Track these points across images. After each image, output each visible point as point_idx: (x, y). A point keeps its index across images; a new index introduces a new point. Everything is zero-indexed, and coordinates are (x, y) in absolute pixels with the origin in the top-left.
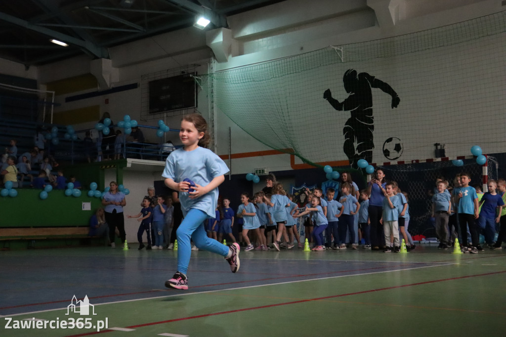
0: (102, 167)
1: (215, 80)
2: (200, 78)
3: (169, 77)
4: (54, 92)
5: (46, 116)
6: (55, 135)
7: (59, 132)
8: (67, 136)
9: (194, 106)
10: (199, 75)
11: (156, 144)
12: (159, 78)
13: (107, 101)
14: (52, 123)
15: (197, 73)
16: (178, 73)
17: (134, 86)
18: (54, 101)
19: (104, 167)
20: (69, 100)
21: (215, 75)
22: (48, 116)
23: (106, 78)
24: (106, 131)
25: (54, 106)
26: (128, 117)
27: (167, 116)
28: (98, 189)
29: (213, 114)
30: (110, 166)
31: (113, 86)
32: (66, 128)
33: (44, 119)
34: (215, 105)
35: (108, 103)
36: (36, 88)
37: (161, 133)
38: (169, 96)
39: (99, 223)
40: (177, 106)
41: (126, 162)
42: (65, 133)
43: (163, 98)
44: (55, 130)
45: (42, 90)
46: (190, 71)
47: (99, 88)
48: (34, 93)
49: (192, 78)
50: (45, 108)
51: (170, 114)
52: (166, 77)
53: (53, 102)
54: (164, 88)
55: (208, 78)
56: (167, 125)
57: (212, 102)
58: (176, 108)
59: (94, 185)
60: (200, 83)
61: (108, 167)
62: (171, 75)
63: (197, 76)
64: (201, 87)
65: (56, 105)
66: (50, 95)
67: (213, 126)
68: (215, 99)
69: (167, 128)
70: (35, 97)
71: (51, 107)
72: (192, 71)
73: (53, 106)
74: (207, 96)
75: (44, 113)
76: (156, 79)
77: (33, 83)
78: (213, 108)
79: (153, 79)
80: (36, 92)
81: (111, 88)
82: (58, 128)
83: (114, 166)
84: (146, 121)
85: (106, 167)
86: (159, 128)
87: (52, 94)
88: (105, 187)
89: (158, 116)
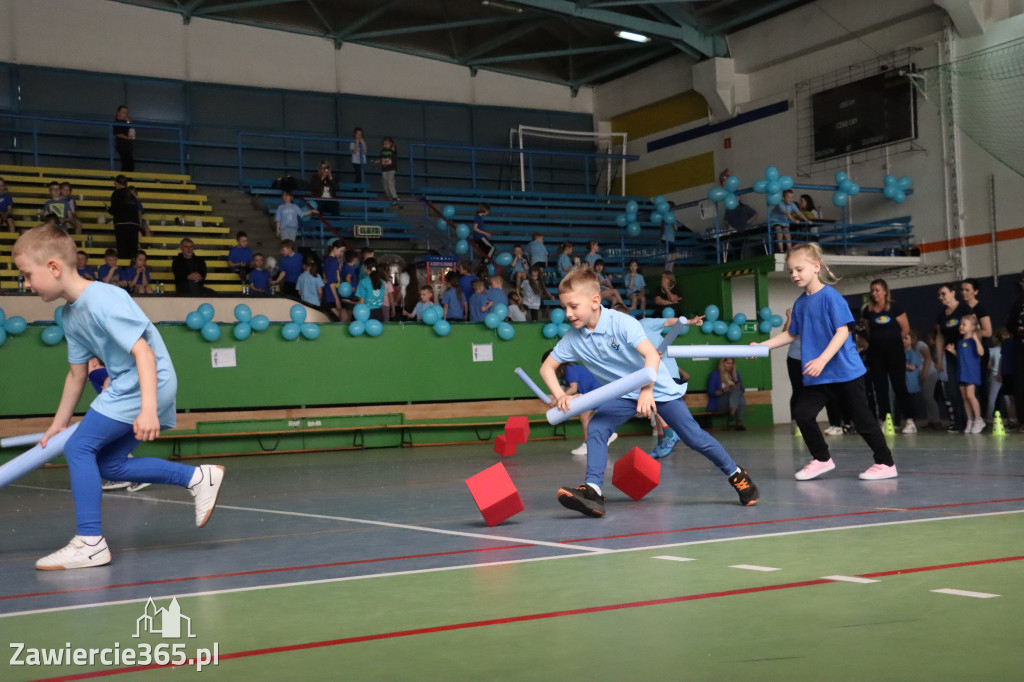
0: (726, 274)
1: (955, 77)
2: (921, 76)
3: (853, 81)
4: (625, 135)
5: (613, 182)
6: (632, 217)
7: (639, 210)
8: (656, 218)
9: (910, 136)
10: (920, 70)
11: (832, 222)
12: (833, 85)
13: (728, 143)
14: (624, 194)
15: (913, 65)
16: (872, 70)
17: (782, 107)
18: (627, 151)
19: (729, 274)
20: (653, 146)
21: (954, 66)
22: (616, 181)
23: (725, 95)
24: (731, 202)
25: (627, 162)
26: (773, 173)
27: (853, 163)
28: (720, 318)
29: (952, 149)
30: (742, 272)
31: (739, 111)
32: (650, 203)
33: (609, 188)
34: (956, 130)
35: (730, 146)
36: (592, 130)
37: (841, 198)
38: (854, 121)
39: (723, 386)
40: (873, 140)
41: (773, 262)
42: (650, 212)
43: (844, 124)
44: (633, 207)
45: (604, 132)
46: (899, 64)
47: (710, 118)
48: (591, 139)
49: (904, 77)
50: (609, 166)
51: (860, 157)
52: (848, 81)
53: (624, 153)
54: (844, 105)
55: (939, 73)
56: (853, 180)
57: (951, 124)
58: (871, 145)
59: (713, 311)
60: (922, 87)
61: (738, 273)
62: (858, 75)
63: (914, 71)
64: (925, 94)
65: (631, 158)
66: (617, 141)
67: (953, 175)
68: (956, 117)
69: (855, 188)
70: (592, 147)
71: (620, 163)
72: (905, 63)
73: (624, 161)
74: (939, 113)
75: (609, 175)
76: (828, 87)
77: (586, 121)
78: (951, 137)
79: (821, 89)
80: (592, 136)
81: (735, 115)
82: (639, 203)
83: (750, 271)
84: (808, 176)
85: (734, 273)
86: (837, 188)
87: (622, 138)
88: (734, 315)
89: (832, 163)
